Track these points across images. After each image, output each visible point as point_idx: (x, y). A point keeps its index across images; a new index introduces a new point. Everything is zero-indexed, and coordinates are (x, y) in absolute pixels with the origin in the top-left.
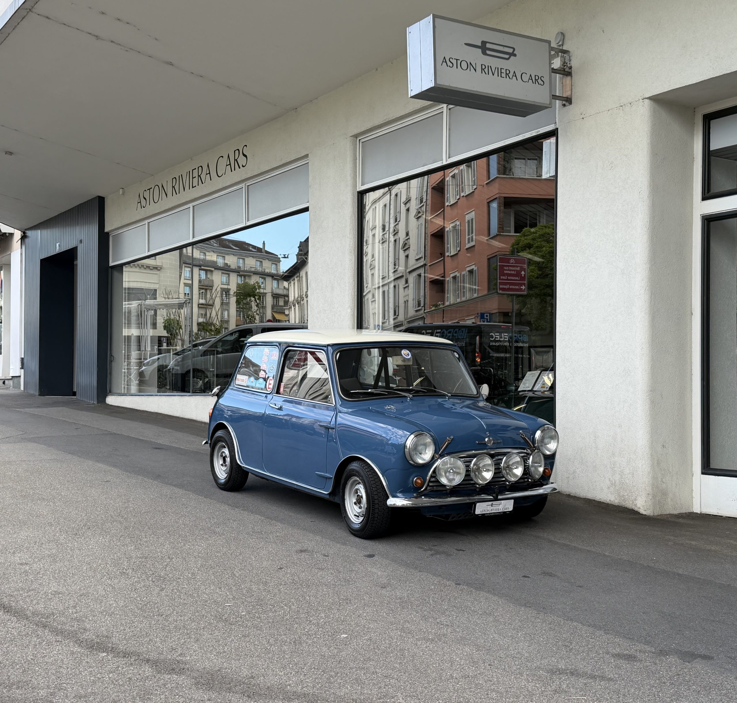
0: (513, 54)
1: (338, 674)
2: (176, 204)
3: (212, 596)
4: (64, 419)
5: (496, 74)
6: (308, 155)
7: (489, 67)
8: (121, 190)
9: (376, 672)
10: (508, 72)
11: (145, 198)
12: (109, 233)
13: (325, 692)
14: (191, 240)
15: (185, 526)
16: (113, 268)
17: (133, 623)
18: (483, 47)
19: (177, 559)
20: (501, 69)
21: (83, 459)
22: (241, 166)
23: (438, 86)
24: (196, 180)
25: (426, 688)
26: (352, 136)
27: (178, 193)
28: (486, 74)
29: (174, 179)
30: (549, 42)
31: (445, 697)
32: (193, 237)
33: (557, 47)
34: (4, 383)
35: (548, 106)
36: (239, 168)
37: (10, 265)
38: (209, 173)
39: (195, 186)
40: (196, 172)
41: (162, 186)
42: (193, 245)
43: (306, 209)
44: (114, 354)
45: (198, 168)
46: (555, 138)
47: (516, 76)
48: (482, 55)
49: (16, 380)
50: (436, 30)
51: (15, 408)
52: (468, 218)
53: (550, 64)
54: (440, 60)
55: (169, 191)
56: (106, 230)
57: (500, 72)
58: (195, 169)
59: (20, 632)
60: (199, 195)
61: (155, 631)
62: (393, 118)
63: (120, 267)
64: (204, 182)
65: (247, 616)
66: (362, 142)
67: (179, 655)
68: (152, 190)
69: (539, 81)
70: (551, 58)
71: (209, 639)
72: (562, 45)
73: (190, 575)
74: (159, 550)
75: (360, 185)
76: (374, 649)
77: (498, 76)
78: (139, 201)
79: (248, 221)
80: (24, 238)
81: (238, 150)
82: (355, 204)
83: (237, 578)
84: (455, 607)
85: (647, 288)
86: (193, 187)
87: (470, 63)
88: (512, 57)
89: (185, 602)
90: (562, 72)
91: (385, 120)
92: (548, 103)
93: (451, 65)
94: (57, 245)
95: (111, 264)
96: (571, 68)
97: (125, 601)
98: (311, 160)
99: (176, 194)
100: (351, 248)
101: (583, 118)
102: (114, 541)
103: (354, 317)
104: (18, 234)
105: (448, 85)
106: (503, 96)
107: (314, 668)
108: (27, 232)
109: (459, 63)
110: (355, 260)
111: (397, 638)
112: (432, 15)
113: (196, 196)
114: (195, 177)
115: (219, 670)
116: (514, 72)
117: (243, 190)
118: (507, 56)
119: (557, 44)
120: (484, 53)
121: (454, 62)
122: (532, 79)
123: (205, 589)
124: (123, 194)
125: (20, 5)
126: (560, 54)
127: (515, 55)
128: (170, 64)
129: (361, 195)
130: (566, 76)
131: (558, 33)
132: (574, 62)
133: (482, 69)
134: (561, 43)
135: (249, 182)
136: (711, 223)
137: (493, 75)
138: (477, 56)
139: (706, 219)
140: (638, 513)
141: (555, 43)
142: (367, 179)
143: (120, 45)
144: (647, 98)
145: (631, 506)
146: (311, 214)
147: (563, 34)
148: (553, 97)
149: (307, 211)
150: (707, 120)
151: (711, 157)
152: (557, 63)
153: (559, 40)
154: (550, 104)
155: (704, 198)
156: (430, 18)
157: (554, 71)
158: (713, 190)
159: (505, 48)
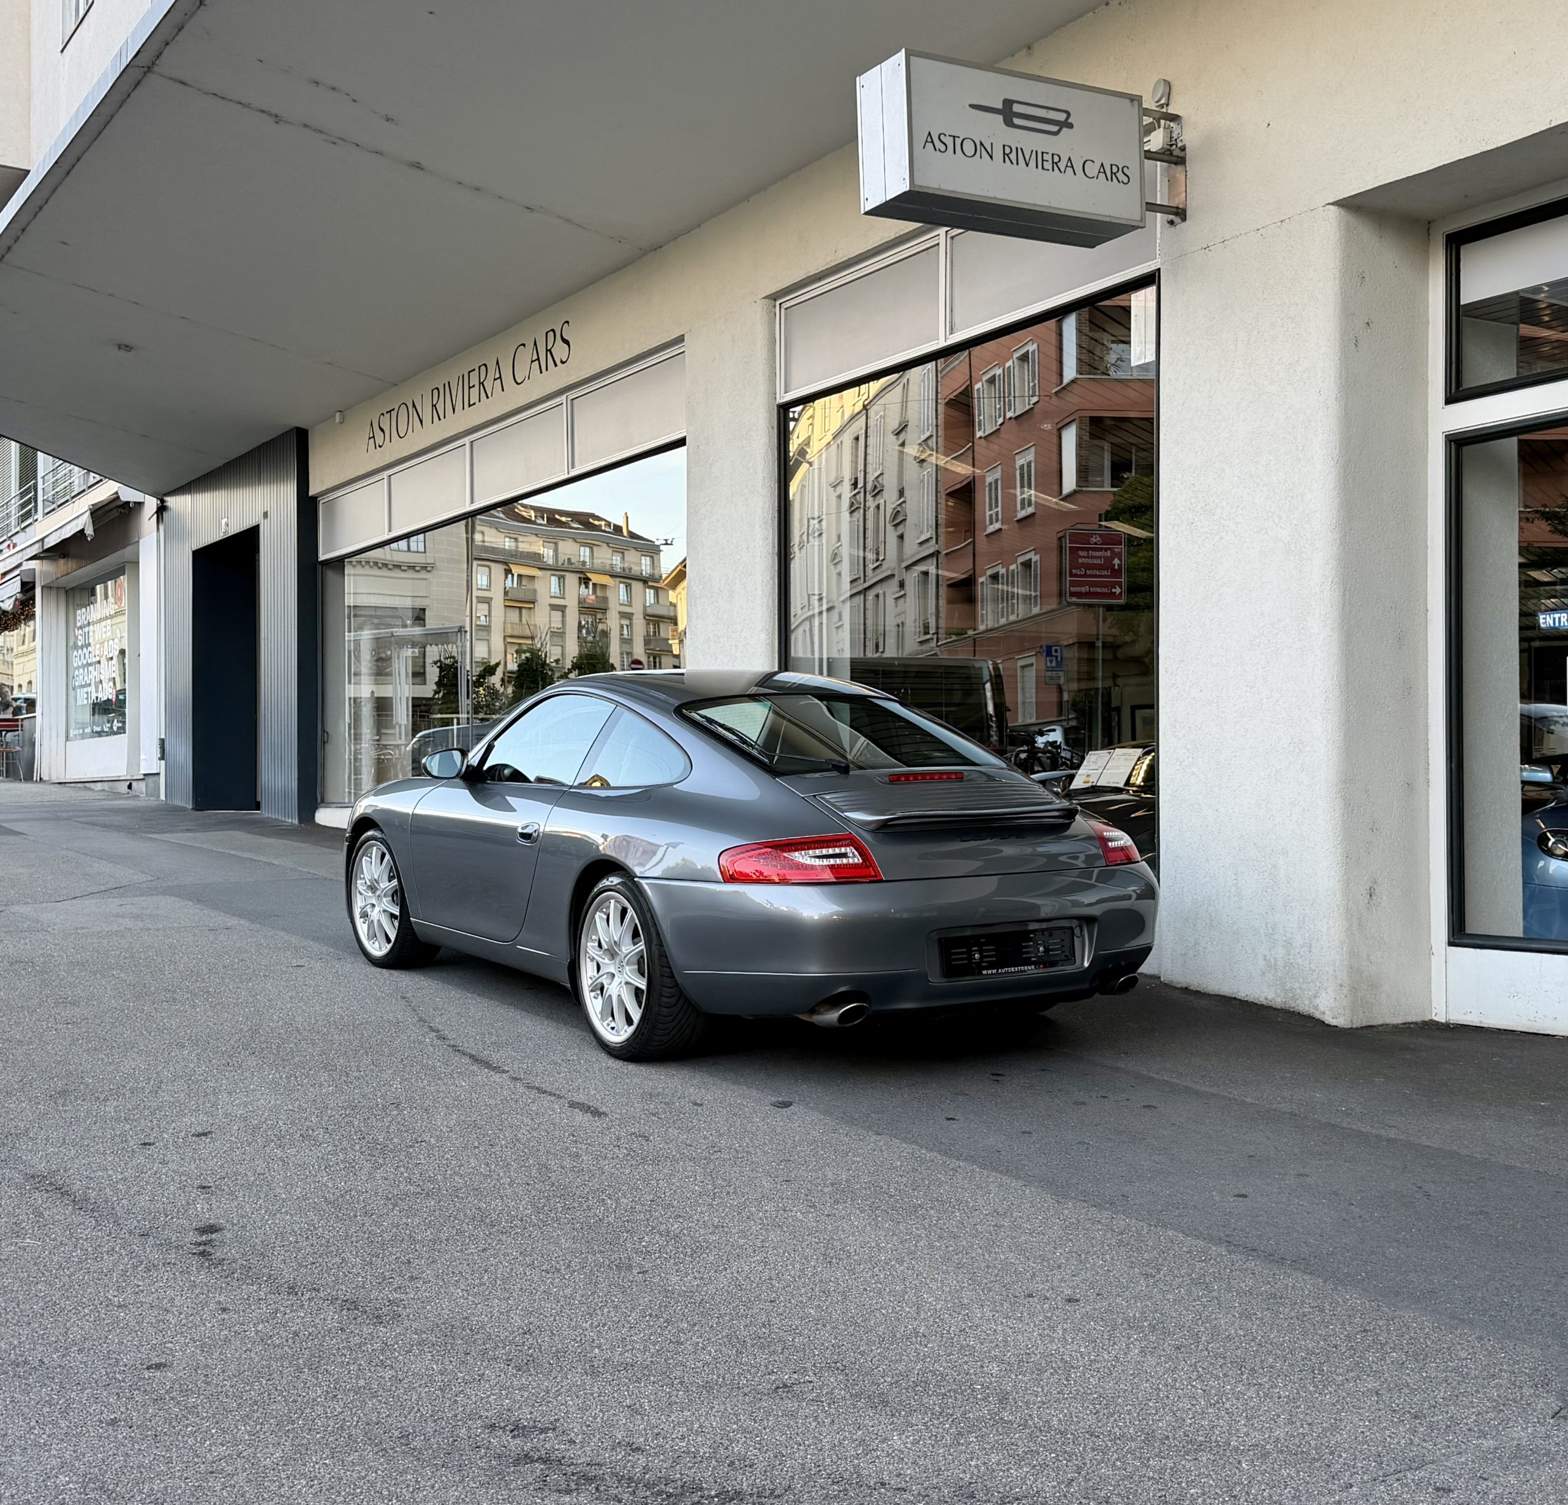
0: (1067, 124)
2: (439, 440)
4: (233, 852)
5: (1032, 163)
6: (683, 335)
7: (1019, 151)
8: (338, 414)
10: (1056, 159)
11: (382, 430)
12: (316, 498)
14: (468, 508)
15: (434, 1049)
16: (325, 564)
18: (1008, 112)
20: (1043, 153)
21: (258, 926)
22: (558, 362)
23: (917, 190)
24: (475, 391)
25: (862, 1353)
26: (766, 297)
27: (442, 417)
28: (1012, 163)
29: (436, 392)
30: (1139, 99)
31: (898, 1372)
32: (472, 502)
33: (1156, 109)
34: (130, 787)
35: (1133, 224)
36: (556, 365)
37: (138, 563)
38: (500, 377)
39: (474, 404)
40: (475, 374)
41: (414, 406)
43: (681, 443)
44: (330, 729)
45: (480, 367)
46: (1154, 287)
47: (1072, 167)
48: (1004, 126)
49: (151, 780)
50: (912, 79)
51: (145, 832)
52: (1020, 461)
53: (1141, 143)
54: (920, 137)
55: (427, 413)
56: (312, 493)
57: (1040, 159)
58: (474, 370)
59: (99, 1246)
60: (482, 419)
63: (338, 563)
64: (489, 395)
65: (533, 1217)
66: (786, 309)
68: (394, 413)
69: (1120, 175)
70: (1144, 130)
72: (1167, 105)
75: (782, 391)
77: (1037, 167)
78: (371, 435)
79: (573, 467)
80: (161, 510)
81: (553, 330)
82: (775, 429)
84: (937, 1200)
85: (1336, 579)
86: (470, 406)
88: (1065, 130)
90: (1166, 158)
91: (827, 264)
92: (1139, 218)
93: (943, 148)
94: (224, 521)
95: (322, 557)
96: (1183, 149)
98: (688, 345)
99: (440, 419)
100: (766, 515)
101: (1207, 248)
104: (151, 504)
105: (937, 187)
106: (1047, 207)
108: (167, 499)
109: (958, 143)
111: (817, 1259)
112: (903, 50)
113: (477, 422)
114: (474, 386)
116: (1070, 159)
117: (562, 408)
118: (1055, 128)
119: (1157, 102)
120: (1009, 123)
121: (949, 141)
122: (1105, 172)
124: (342, 421)
125: (129, 59)
126: (1163, 122)
127: (1071, 126)
128: (418, 166)
129: (784, 409)
130: (1176, 164)
131: (1158, 82)
132: (1189, 137)
133: (1004, 153)
134: (1163, 101)
135: (572, 394)
136: (1465, 449)
137: (1027, 165)
138: (993, 129)
139: (1455, 441)
140: (1322, 1023)
141: (1149, 103)
142: (795, 381)
143: (321, 132)
144: (1332, 204)
145: (1307, 1008)
146: (691, 451)
147: (1168, 84)
148: (1149, 206)
149: (684, 444)
150: (1454, 245)
151: (1465, 321)
152: (1156, 141)
153: (1159, 96)
154: (1143, 219)
155: (1450, 400)
156: (902, 54)
157: (1148, 155)
158: (1469, 382)
159: (1051, 112)
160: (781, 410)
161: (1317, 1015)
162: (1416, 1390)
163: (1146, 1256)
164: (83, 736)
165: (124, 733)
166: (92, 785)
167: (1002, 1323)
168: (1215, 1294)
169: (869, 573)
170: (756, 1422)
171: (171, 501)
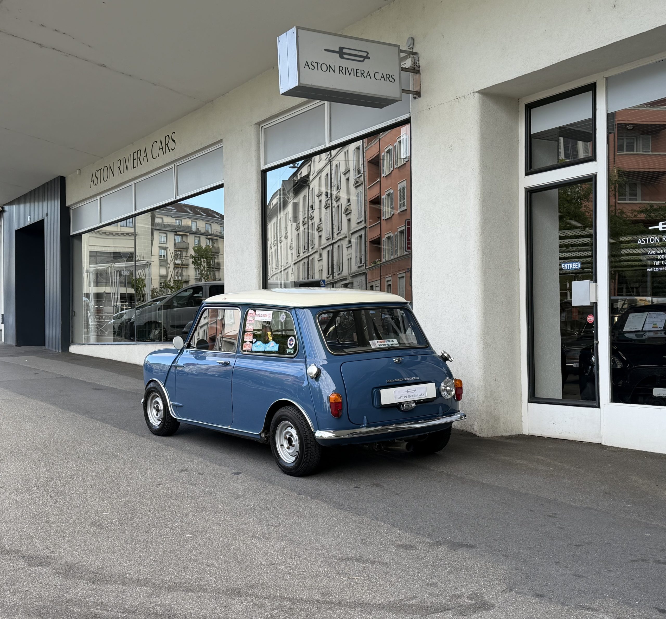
0: (367, 57)
1: (171, 564)
2: (121, 182)
3: (95, 507)
5: (352, 74)
6: (222, 140)
7: (346, 69)
8: (78, 171)
9: (202, 563)
10: (362, 72)
11: (97, 178)
12: (69, 207)
13: (155, 578)
14: (134, 213)
16: (74, 237)
17: (23, 528)
18: (341, 52)
19: (77, 478)
20: (356, 69)
21: (30, 399)
22: (171, 150)
23: (301, 85)
24: (136, 161)
26: (255, 124)
27: (122, 172)
28: (343, 74)
29: (119, 161)
30: (398, 46)
32: (135, 210)
33: (409, 50)
35: (398, 99)
38: (146, 156)
39: (136, 167)
40: (136, 154)
41: (110, 167)
42: (135, 216)
43: (221, 186)
44: (76, 310)
45: (138, 151)
46: (409, 125)
47: (370, 75)
48: (340, 58)
50: (299, 39)
52: (400, 186)
53: (401, 64)
54: (303, 63)
55: (116, 171)
56: (67, 205)
57: (355, 72)
58: (135, 152)
60: (139, 174)
61: (38, 534)
62: (287, 109)
63: (79, 236)
64: (142, 163)
66: (264, 129)
67: (50, 553)
68: (102, 170)
69: (390, 78)
70: (402, 60)
71: (79, 540)
72: (413, 48)
73: (83, 491)
74: (64, 472)
75: (263, 165)
76: (209, 545)
77: (354, 76)
78: (92, 180)
79: (177, 196)
80: (2, 212)
81: (168, 136)
82: (259, 181)
83: (120, 493)
84: (289, 511)
85: (480, 249)
86: (134, 168)
87: (330, 66)
88: (366, 60)
89: (71, 512)
90: (412, 71)
91: (280, 110)
92: (399, 97)
93: (313, 68)
94: (29, 218)
95: (72, 233)
96: (419, 67)
97: (22, 512)
98: (224, 144)
99: (121, 173)
101: (429, 109)
102: (30, 465)
103: (260, 277)
105: (310, 84)
106: (359, 92)
107: (154, 560)
108: (5, 207)
109: (319, 66)
110: (260, 228)
112: (295, 27)
113: (137, 175)
114: (135, 159)
115: (77, 563)
116: (368, 72)
117: (173, 170)
118: (362, 59)
119: (409, 47)
120: (341, 57)
121: (315, 65)
122: (384, 78)
123: (91, 502)
124: (80, 174)
126: (411, 55)
127: (369, 58)
128: (104, 66)
129: (264, 173)
130: (416, 73)
131: (409, 38)
132: (422, 63)
133: (340, 70)
134: (411, 46)
135: (177, 164)
136: (534, 194)
138: (335, 60)
139: (529, 191)
140: (474, 435)
141: (404, 47)
142: (269, 159)
143: (61, 51)
144: (476, 92)
145: (470, 430)
146: (226, 190)
147: (413, 39)
148: (405, 91)
149: (223, 187)
150: (528, 109)
151: (532, 139)
152: (408, 63)
153: (409, 44)
154: (401, 97)
155: (527, 174)
156: (294, 29)
157: (404, 69)
158: (536, 166)
159: (360, 52)
160: (263, 173)
161: (473, 432)
162: (452, 582)
163: (365, 532)
167: (297, 560)
168: (387, 546)
169: (335, 235)
170: (184, 601)
171: (7, 208)
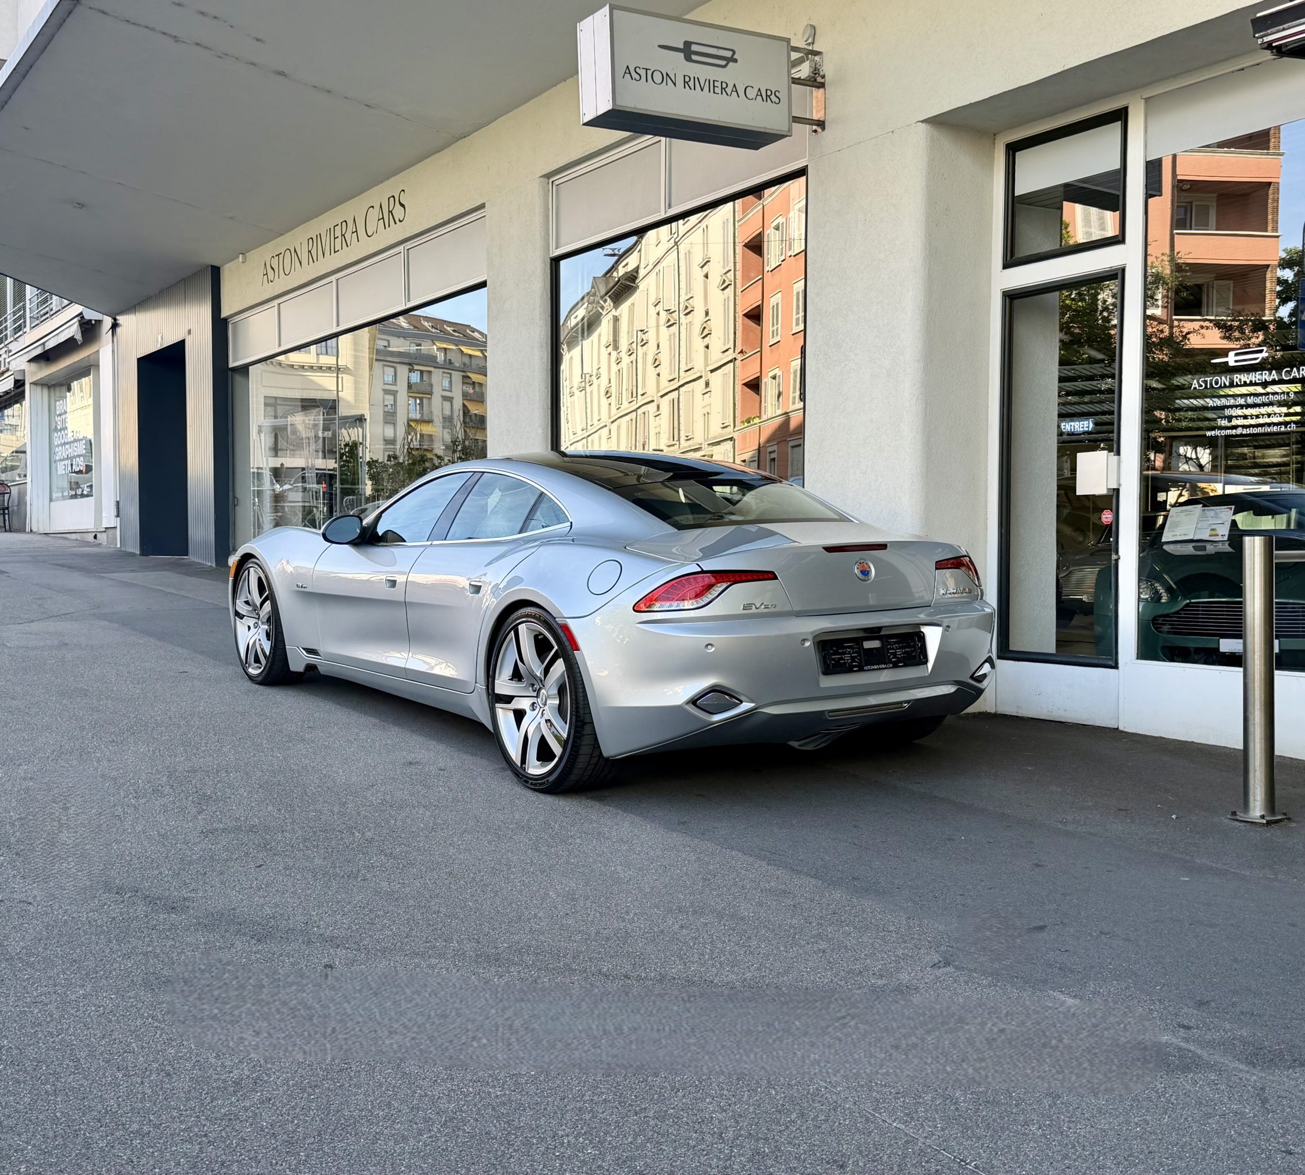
0: (733, 60)
2: (314, 277)
5: (706, 89)
6: (484, 204)
7: (696, 79)
8: (241, 256)
10: (724, 85)
11: (273, 269)
12: (227, 319)
14: (335, 329)
16: (235, 370)
18: (687, 50)
20: (714, 81)
21: (163, 643)
22: (397, 221)
23: (618, 108)
24: (338, 241)
26: (541, 177)
27: (315, 260)
28: (690, 88)
29: (311, 240)
30: (788, 40)
32: (338, 325)
34: (95, 537)
35: (783, 133)
36: (395, 223)
37: (98, 366)
38: (356, 231)
39: (338, 250)
40: (338, 229)
41: (295, 251)
42: (338, 336)
43: (483, 285)
44: (239, 494)
45: (341, 223)
46: (803, 179)
47: (736, 91)
48: (685, 61)
49: (110, 532)
50: (615, 26)
51: (99, 572)
53: (790, 71)
54: (621, 70)
55: (304, 257)
56: (223, 315)
57: (712, 85)
58: (338, 225)
60: (344, 263)
63: (244, 370)
64: (349, 245)
66: (557, 185)
68: (281, 256)
69: (773, 97)
70: (793, 64)
72: (813, 44)
75: (555, 248)
77: (709, 92)
78: (265, 273)
79: (409, 301)
80: (115, 326)
81: (393, 197)
82: (548, 276)
85: (920, 396)
86: (335, 252)
87: (667, 74)
88: (731, 64)
90: (810, 83)
92: (787, 130)
93: (638, 77)
94: (159, 336)
95: (232, 364)
96: (823, 77)
98: (487, 211)
101: (840, 151)
104: (108, 322)
105: (633, 106)
106: (717, 121)
108: (118, 317)
109: (650, 75)
113: (340, 265)
114: (338, 237)
116: (735, 85)
117: (401, 255)
118: (723, 63)
119: (806, 41)
120: (688, 59)
121: (643, 72)
122: (761, 95)
124: (244, 261)
126: (810, 56)
127: (736, 61)
128: (281, 74)
129: (556, 262)
130: (818, 87)
131: (807, 25)
132: (828, 69)
133: (685, 81)
134: (810, 41)
135: (409, 245)
136: (1016, 302)
137: (702, 90)
138: (677, 64)
139: (1009, 296)
141: (798, 42)
142: (563, 239)
143: (209, 48)
144: (922, 122)
146: (490, 291)
147: (813, 27)
148: (797, 119)
149: (485, 286)
150: (1011, 152)
151: (1017, 205)
152: (804, 71)
153: (807, 36)
154: (790, 130)
155: (1006, 266)
156: (606, 10)
157: (796, 81)
158: (1022, 252)
159: (720, 50)
160: (554, 263)
164: (64, 498)
165: (92, 496)
166: (68, 536)
171: (121, 319)
